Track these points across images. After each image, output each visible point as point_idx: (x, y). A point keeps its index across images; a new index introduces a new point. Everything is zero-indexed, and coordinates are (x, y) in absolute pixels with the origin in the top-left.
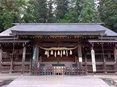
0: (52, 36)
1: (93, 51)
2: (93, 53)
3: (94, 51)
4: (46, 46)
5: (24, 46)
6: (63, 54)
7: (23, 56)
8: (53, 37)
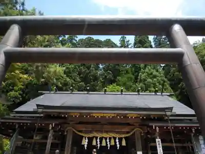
0: (94, 115)
1: (158, 140)
2: (159, 144)
3: (160, 140)
4: (84, 129)
5: (50, 128)
6: (111, 144)
7: (47, 146)
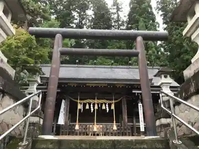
3: (141, 104)
6: (103, 108)
8: (91, 85)
